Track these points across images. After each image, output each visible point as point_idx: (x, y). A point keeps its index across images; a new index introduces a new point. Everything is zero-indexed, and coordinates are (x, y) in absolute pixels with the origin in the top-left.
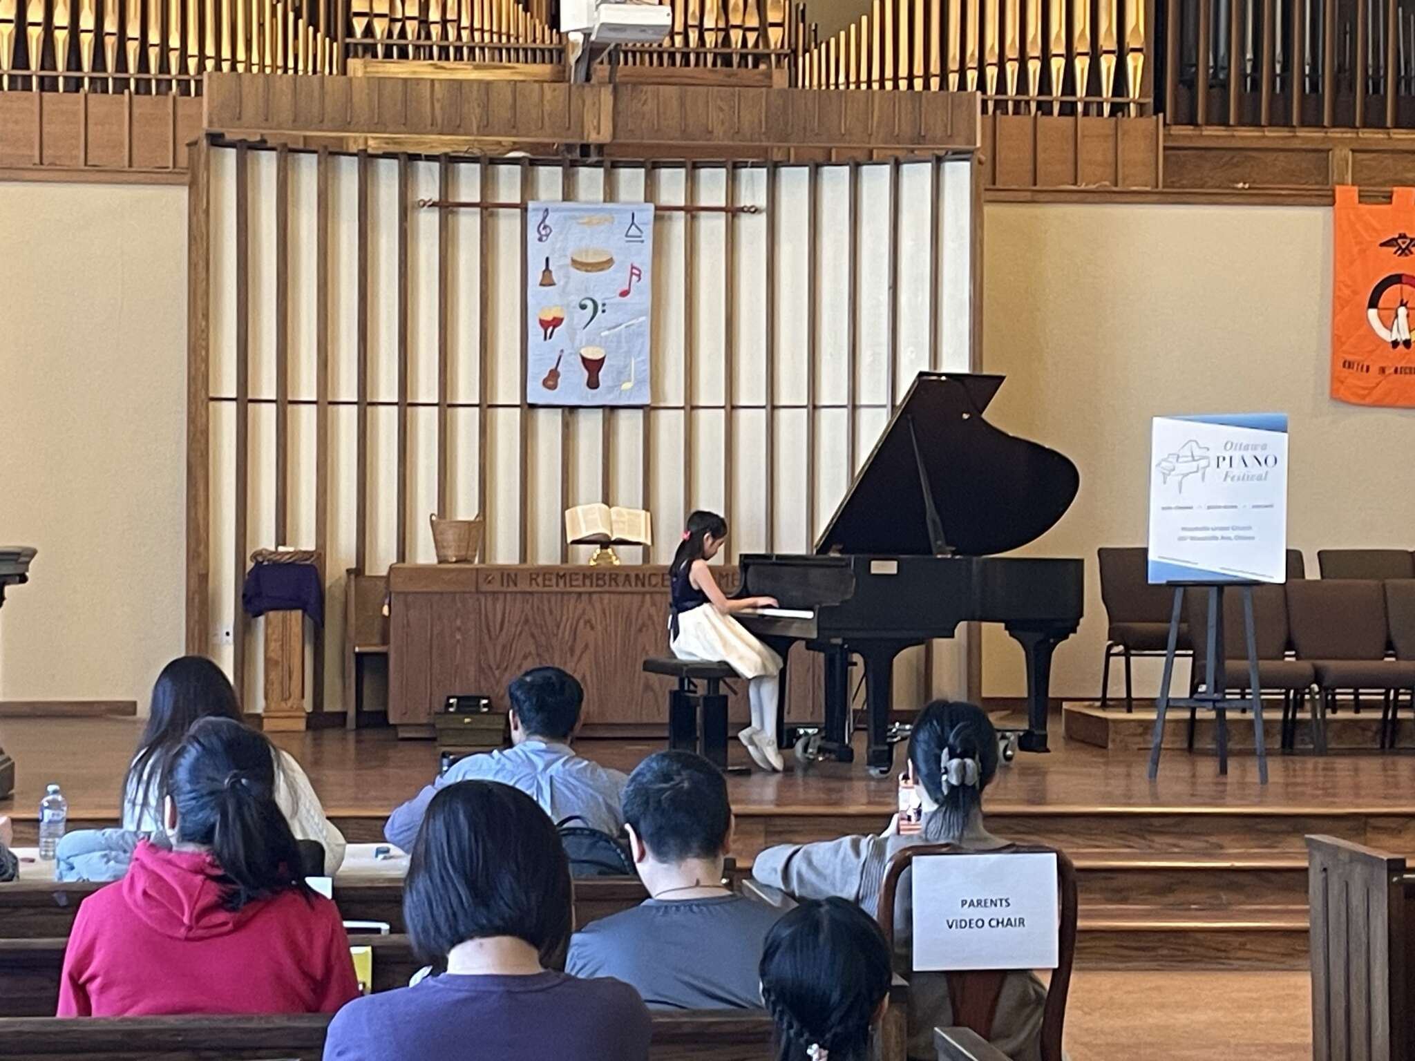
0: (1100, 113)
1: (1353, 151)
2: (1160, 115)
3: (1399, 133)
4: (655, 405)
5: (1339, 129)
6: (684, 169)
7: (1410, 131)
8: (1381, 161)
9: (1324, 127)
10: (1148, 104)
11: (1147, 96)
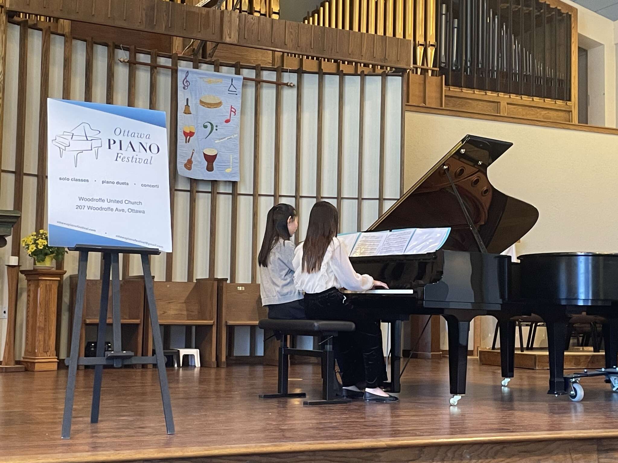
1: (508, 104)
2: (444, 76)
3: (525, 97)
4: (238, 192)
5: (503, 94)
6: (255, 70)
7: (529, 97)
8: (518, 110)
9: (498, 92)
10: (437, 71)
11: (436, 67)
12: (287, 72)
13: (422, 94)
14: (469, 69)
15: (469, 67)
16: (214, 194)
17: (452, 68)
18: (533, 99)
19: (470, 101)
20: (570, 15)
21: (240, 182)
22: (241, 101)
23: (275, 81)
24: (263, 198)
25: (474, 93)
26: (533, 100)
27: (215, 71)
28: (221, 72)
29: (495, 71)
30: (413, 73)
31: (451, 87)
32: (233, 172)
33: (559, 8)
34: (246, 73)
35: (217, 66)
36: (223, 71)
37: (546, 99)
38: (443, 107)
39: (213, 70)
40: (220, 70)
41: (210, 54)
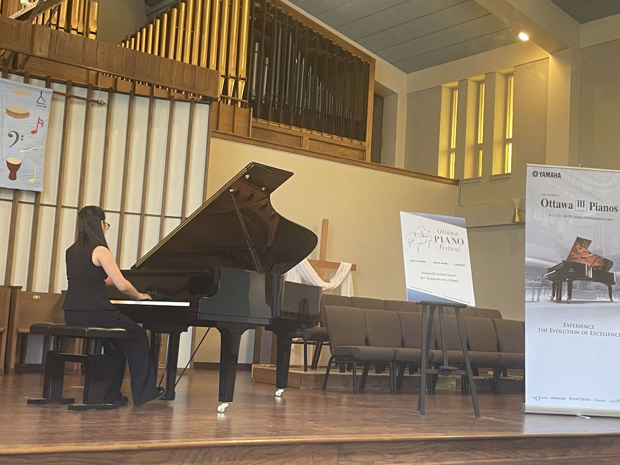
0: (227, 103)
1: (310, 139)
2: (252, 108)
3: (325, 135)
4: (41, 202)
5: (305, 129)
6: (65, 86)
7: (329, 135)
8: (318, 145)
9: (301, 127)
10: (246, 103)
11: (246, 100)
12: (99, 90)
13: (231, 123)
14: (276, 104)
15: (276, 102)
16: (16, 203)
17: (261, 101)
18: (332, 136)
19: (276, 134)
20: (369, 65)
21: (43, 192)
22: (49, 114)
23: (86, 97)
24: (66, 210)
25: (280, 127)
26: (332, 138)
27: (25, 82)
28: (31, 84)
29: (300, 108)
30: (224, 103)
31: (258, 119)
32: (37, 183)
33: (359, 57)
34: (56, 87)
35: (27, 78)
36: (33, 83)
37: (343, 138)
38: (250, 137)
39: (23, 81)
40: (30, 82)
41: (20, 65)
